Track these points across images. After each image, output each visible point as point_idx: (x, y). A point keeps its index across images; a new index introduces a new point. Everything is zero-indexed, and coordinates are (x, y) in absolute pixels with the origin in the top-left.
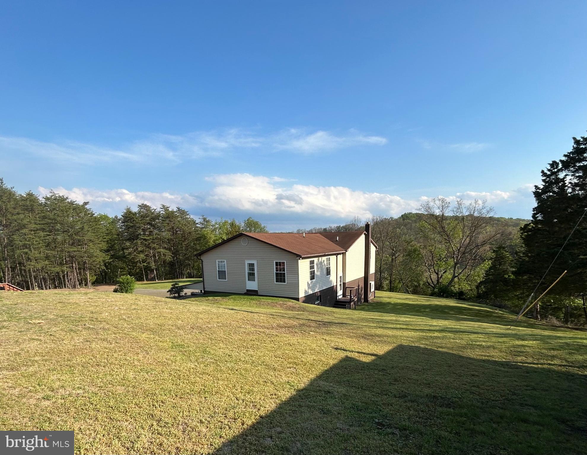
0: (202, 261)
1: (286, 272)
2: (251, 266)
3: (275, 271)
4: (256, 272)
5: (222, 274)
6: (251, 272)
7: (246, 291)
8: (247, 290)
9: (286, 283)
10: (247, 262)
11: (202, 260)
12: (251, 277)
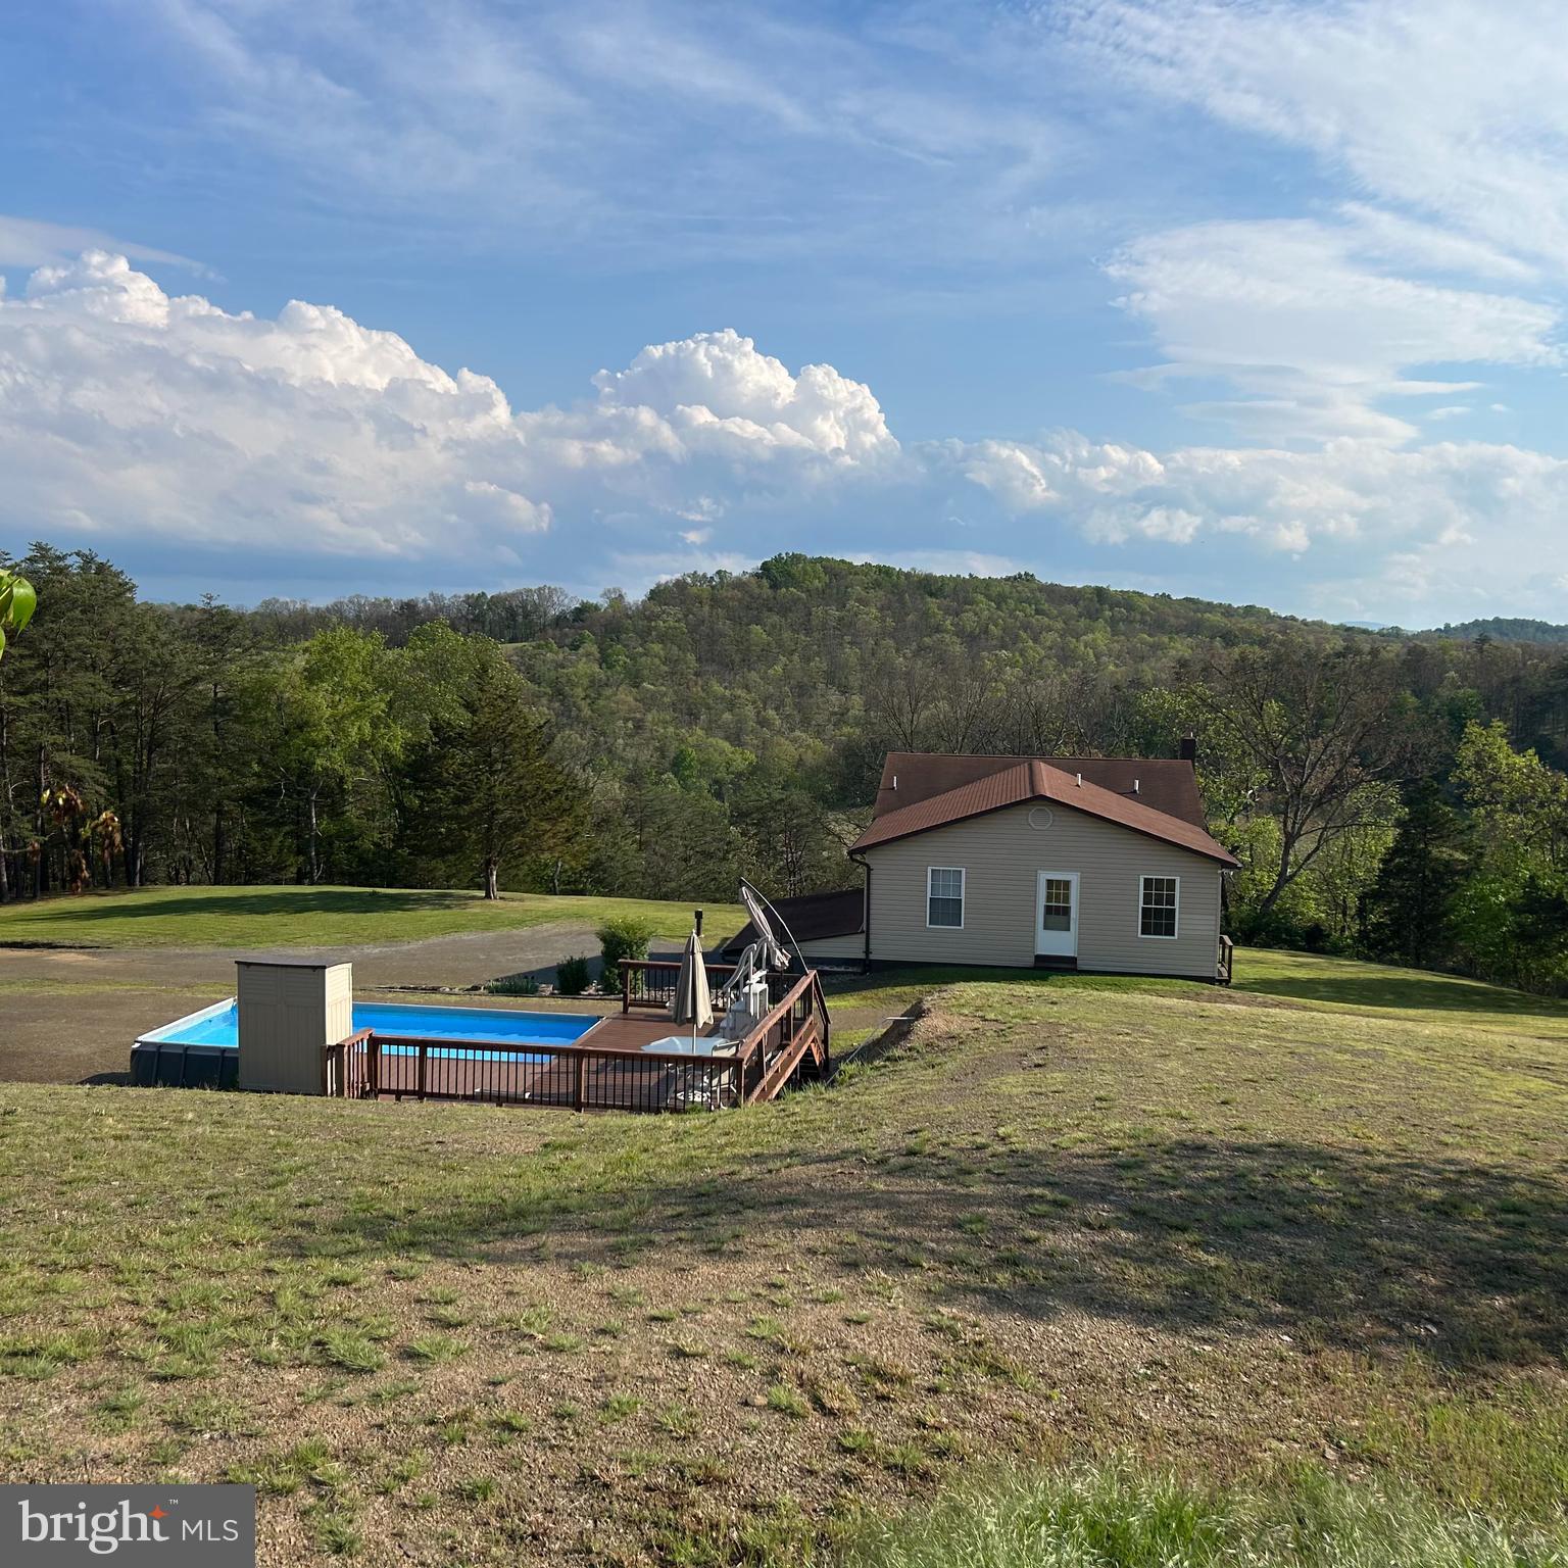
0: (869, 869)
1: (1177, 906)
2: (1058, 889)
3: (1141, 905)
4: (1074, 904)
5: (946, 910)
6: (1054, 904)
7: (1033, 959)
8: (1038, 957)
9: (1176, 937)
10: (1044, 876)
11: (867, 866)
12: (1053, 918)
